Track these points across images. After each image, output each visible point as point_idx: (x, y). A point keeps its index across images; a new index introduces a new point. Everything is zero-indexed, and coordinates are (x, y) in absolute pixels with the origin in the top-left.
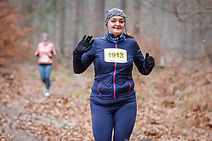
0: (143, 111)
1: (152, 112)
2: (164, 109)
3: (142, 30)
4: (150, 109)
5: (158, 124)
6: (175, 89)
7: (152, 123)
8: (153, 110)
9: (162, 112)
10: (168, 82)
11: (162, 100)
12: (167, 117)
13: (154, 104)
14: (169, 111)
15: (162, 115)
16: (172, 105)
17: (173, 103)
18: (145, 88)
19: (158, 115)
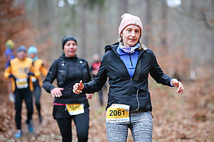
0: (172, 126)
1: (181, 126)
2: (195, 124)
3: (169, 41)
4: (179, 124)
5: (188, 139)
6: (207, 102)
7: (182, 138)
8: (183, 124)
9: (192, 126)
10: (198, 95)
11: (193, 113)
12: (199, 131)
13: (184, 118)
14: (201, 125)
15: (192, 130)
16: (204, 118)
17: (204, 116)
18: (174, 102)
19: (189, 130)
